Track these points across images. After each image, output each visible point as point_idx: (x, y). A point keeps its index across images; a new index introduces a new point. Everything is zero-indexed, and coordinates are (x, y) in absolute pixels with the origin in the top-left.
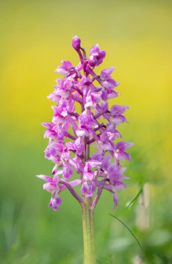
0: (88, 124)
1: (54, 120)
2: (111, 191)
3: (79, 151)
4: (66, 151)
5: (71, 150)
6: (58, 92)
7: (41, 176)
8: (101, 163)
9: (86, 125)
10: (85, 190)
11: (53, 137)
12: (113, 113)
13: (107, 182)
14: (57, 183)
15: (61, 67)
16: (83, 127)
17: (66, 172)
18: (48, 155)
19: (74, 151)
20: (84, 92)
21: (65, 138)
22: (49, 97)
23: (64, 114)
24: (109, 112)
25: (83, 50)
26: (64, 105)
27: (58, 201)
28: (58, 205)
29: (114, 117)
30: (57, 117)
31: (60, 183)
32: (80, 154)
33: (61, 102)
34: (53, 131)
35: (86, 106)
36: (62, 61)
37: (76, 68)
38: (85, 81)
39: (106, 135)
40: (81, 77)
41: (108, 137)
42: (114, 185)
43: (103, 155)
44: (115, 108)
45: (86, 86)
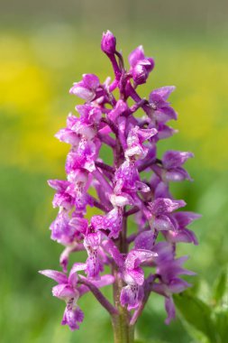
0: (132, 185)
1: (72, 176)
2: (163, 293)
3: (115, 232)
4: (92, 231)
5: (102, 230)
6: (79, 127)
7: (48, 273)
8: (156, 255)
9: (129, 187)
10: (126, 298)
11: (67, 205)
12: (167, 164)
13: (157, 281)
14: (74, 283)
15: (81, 85)
16: (124, 190)
17: (92, 267)
18: (58, 235)
19: (107, 232)
20: (122, 128)
21: (88, 207)
22: (58, 136)
23: (90, 167)
24: (160, 162)
25: (119, 56)
26: (87, 151)
27: (78, 316)
28: (78, 323)
29: (169, 170)
30: (78, 171)
31: (79, 282)
32: (116, 236)
33: (82, 146)
34: (67, 195)
35: (128, 153)
36: (84, 75)
37: (107, 87)
38: (123, 110)
39: (162, 203)
40: (114, 103)
41: (166, 207)
42: (169, 284)
43: (155, 237)
44: (170, 156)
45: (123, 118)
